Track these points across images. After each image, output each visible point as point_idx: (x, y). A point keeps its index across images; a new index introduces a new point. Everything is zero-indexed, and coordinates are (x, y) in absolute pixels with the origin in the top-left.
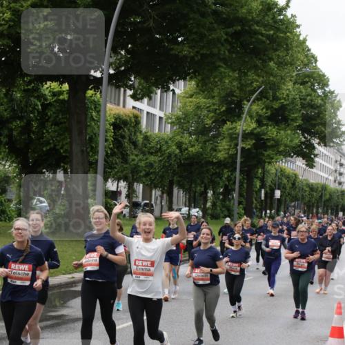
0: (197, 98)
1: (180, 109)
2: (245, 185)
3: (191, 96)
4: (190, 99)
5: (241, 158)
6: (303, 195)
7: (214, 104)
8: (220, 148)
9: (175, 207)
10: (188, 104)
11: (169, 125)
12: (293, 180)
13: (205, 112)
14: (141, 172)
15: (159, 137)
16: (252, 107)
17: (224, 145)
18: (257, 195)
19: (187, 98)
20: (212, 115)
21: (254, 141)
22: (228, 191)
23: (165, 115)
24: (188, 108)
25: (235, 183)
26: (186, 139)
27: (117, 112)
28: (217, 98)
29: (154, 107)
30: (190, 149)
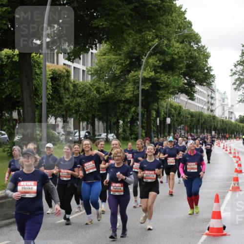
0: (108, 56)
1: (97, 64)
2: (146, 116)
3: (105, 54)
4: (104, 57)
5: (142, 96)
6: (186, 121)
7: (121, 59)
8: (127, 90)
9: (97, 133)
10: (102, 60)
11: (90, 76)
12: (179, 110)
13: (115, 66)
14: (72, 110)
15: (83, 85)
16: (149, 60)
17: (129, 87)
18: (154, 122)
19: (102, 56)
20: (120, 66)
21: (151, 84)
22: (134, 121)
23: (86, 68)
24: (103, 63)
25: (138, 114)
26: (102, 85)
27: (53, 68)
28: (122, 55)
29: (79, 63)
30: (106, 92)
